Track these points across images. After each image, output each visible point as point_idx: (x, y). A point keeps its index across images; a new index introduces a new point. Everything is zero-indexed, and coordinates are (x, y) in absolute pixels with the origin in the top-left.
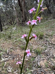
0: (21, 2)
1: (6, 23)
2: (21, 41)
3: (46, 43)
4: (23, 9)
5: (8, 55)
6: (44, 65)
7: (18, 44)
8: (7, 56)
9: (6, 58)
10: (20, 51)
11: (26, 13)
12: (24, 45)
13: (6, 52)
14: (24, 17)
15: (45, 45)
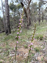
0: (26, 10)
1: (14, 27)
2: (25, 42)
3: (44, 44)
4: (28, 16)
5: (14, 51)
6: (40, 59)
7: (23, 44)
8: (14, 53)
9: (13, 54)
10: (23, 49)
11: (30, 18)
12: (27, 44)
13: (13, 50)
14: (29, 22)
15: (44, 45)
